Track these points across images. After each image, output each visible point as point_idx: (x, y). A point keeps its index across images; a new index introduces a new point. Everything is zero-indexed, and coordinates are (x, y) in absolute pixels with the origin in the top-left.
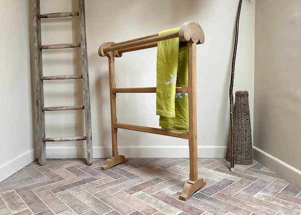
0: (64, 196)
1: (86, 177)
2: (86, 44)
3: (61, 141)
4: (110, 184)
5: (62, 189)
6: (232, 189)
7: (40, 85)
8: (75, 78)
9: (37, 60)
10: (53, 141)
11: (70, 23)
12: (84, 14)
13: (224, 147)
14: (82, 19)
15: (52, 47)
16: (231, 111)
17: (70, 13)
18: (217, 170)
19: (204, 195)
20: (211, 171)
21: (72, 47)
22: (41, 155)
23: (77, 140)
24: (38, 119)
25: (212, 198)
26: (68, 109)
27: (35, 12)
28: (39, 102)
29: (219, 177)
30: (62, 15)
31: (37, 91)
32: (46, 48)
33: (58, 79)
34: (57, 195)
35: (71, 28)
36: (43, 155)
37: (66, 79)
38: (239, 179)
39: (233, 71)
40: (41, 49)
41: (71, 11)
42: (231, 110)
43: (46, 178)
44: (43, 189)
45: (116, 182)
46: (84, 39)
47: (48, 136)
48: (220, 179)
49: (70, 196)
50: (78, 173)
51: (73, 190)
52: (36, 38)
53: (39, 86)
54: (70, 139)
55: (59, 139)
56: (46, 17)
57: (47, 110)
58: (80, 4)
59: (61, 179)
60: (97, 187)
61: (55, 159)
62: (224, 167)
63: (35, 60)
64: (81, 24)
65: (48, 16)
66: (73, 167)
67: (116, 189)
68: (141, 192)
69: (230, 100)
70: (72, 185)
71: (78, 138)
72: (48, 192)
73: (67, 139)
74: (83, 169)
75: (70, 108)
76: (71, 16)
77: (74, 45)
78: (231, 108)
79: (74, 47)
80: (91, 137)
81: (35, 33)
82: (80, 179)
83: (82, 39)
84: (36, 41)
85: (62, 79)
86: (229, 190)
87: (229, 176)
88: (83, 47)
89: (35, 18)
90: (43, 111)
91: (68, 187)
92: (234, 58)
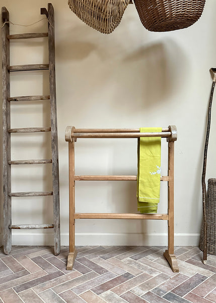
0: (27, 296)
1: (52, 271)
2: (56, 128)
3: (28, 228)
4: (78, 280)
5: (26, 286)
6: (205, 288)
7: (8, 170)
8: (45, 163)
9: (6, 144)
10: (19, 228)
11: (40, 106)
12: (55, 98)
13: (197, 235)
14: (53, 104)
15: (21, 131)
16: (203, 200)
17: (41, 97)
18: (190, 262)
19: (175, 296)
20: (184, 263)
21: (41, 131)
22: (6, 244)
23: (44, 228)
24: (4, 206)
25: (183, 300)
26: (36, 195)
27: (5, 95)
28: (6, 187)
29: (191, 272)
30: (32, 98)
31: (4, 176)
32: (15, 132)
33: (26, 163)
34: (20, 295)
35: (42, 111)
36: (8, 244)
37: (35, 163)
38: (212, 274)
39: (205, 159)
40: (10, 133)
41: (42, 95)
42: (203, 198)
43: (10, 272)
44: (5, 287)
45: (83, 279)
46: (54, 123)
47: (14, 223)
48: (193, 274)
49: (34, 296)
50: (44, 265)
51: (37, 288)
52: (5, 122)
53: (6, 171)
54: (37, 226)
55: (25, 227)
56: (15, 100)
57: (14, 195)
58: (51, 88)
59: (26, 273)
60: (63, 285)
61: (22, 247)
62: (197, 258)
63: (3, 144)
64: (52, 109)
65: (18, 99)
66: (39, 257)
67: (84, 287)
68: (109, 292)
69: (203, 189)
70: (37, 282)
71: (45, 226)
72: (11, 291)
73: (34, 226)
74: (50, 260)
75: (38, 194)
76: (41, 99)
77: (44, 129)
78: (203, 196)
79: (44, 131)
80: (59, 224)
81: (4, 117)
82: (46, 273)
83: (52, 123)
84: (5, 124)
85: (30, 164)
86: (201, 289)
87: (202, 269)
88: (53, 131)
89: (5, 101)
90: (10, 197)
91: (32, 284)
92: (206, 146)
